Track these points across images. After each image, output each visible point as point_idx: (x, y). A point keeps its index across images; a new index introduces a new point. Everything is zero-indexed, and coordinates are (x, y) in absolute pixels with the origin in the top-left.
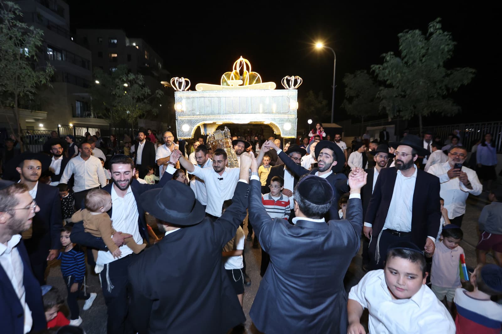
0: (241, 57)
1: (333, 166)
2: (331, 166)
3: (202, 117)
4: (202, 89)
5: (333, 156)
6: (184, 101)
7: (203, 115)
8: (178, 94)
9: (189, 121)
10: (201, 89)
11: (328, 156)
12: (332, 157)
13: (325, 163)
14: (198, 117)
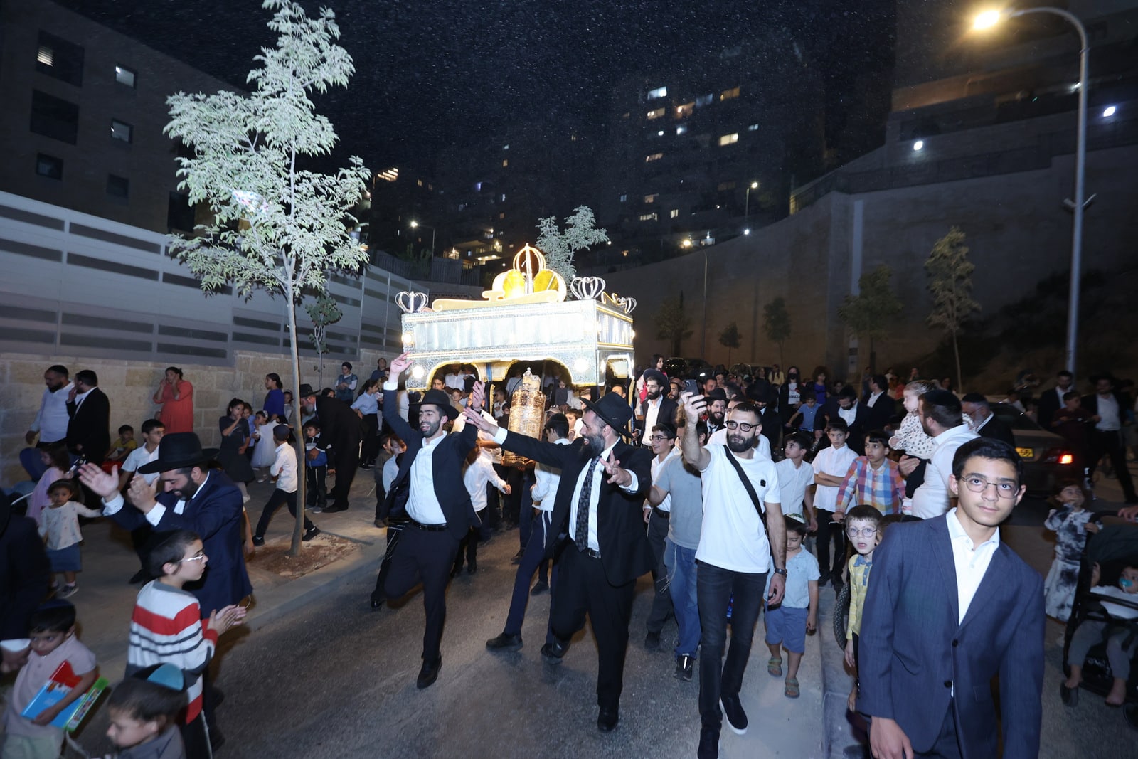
0: (527, 244)
1: (444, 424)
2: (441, 426)
3: (443, 354)
4: (442, 309)
5: (438, 410)
6: (416, 328)
7: (444, 350)
8: (406, 318)
9: (423, 361)
10: (439, 308)
11: (431, 413)
12: (437, 413)
13: (429, 423)
14: (436, 355)
